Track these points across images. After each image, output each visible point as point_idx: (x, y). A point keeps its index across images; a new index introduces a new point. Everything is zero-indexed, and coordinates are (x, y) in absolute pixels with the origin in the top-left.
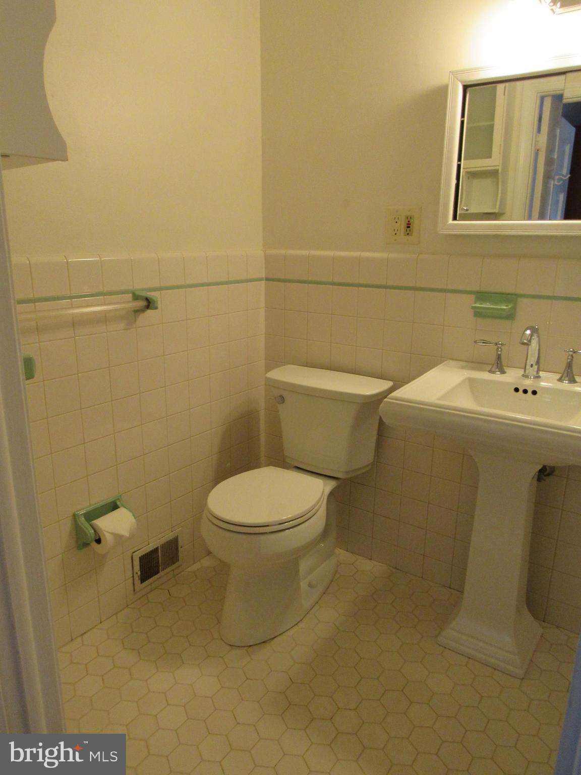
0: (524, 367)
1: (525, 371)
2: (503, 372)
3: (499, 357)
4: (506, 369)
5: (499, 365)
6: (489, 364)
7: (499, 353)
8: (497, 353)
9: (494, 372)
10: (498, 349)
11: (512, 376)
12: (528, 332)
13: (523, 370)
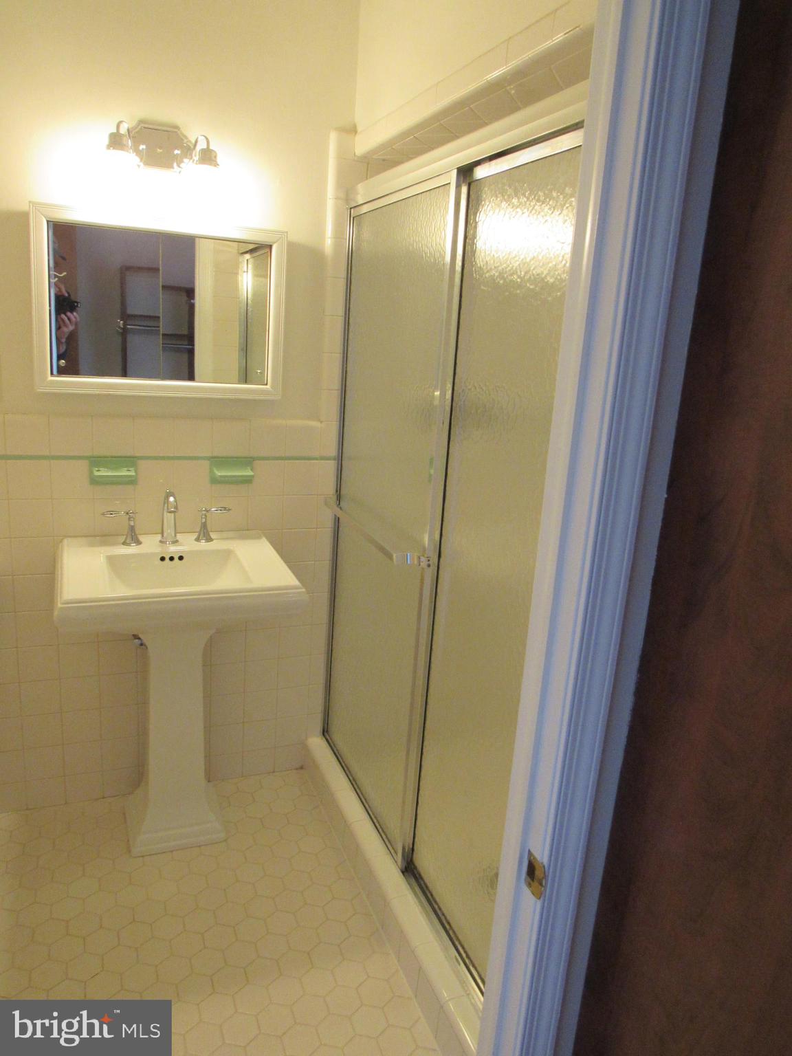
0: (160, 531)
1: (163, 536)
2: (139, 543)
3: (132, 529)
4: (141, 538)
5: (133, 537)
6: (123, 535)
7: (132, 523)
8: (129, 525)
9: (129, 545)
10: (129, 519)
11: (150, 544)
12: (172, 499)
13: (160, 536)
